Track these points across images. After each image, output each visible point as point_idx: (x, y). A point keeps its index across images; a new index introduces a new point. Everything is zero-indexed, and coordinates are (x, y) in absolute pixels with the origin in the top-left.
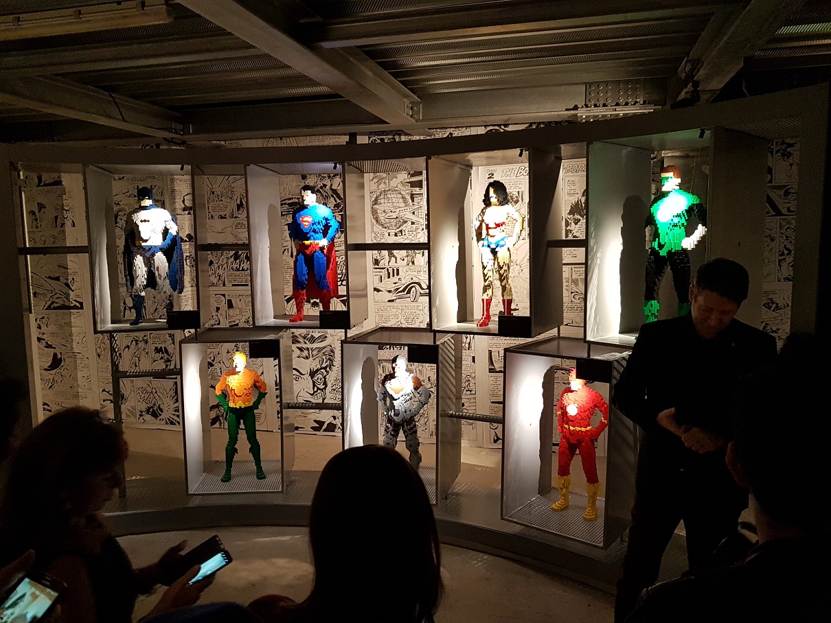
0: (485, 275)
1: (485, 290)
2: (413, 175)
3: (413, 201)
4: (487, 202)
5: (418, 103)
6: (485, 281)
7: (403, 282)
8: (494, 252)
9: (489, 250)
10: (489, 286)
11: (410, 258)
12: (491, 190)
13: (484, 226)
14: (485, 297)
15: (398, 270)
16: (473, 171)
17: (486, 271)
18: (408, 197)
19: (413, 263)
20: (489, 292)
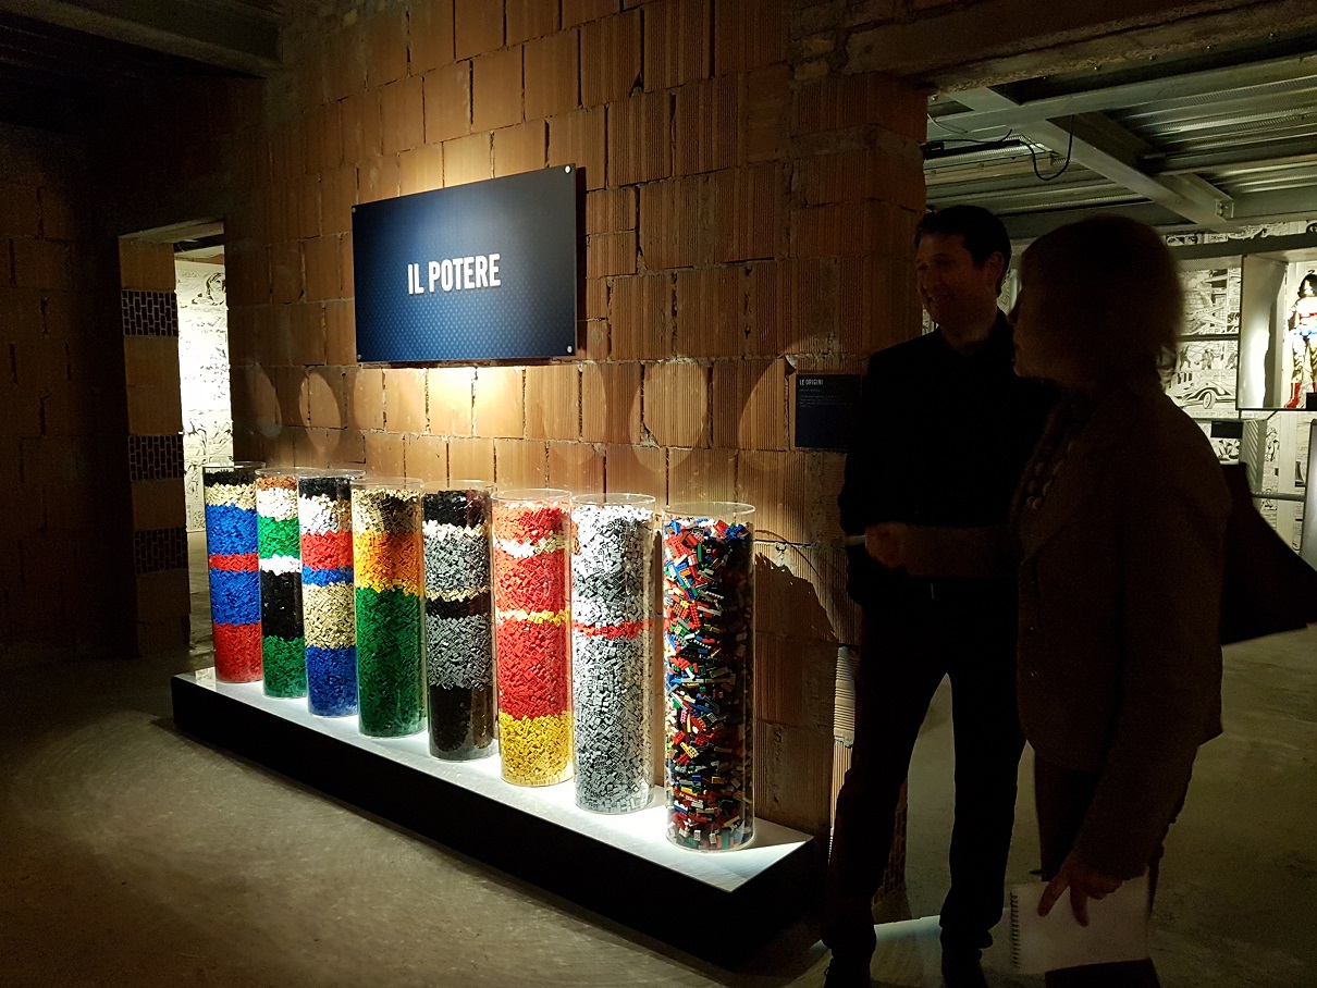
0: (1295, 361)
1: (1294, 374)
2: (1215, 275)
3: (1214, 302)
4: (1301, 294)
5: (1228, 203)
6: (1295, 366)
7: (1196, 387)
8: (1306, 339)
9: (1301, 337)
10: (1299, 370)
11: (1206, 362)
12: (1307, 283)
13: (1297, 317)
14: (1295, 381)
15: (1190, 375)
16: (1289, 267)
17: (1296, 357)
18: (1209, 298)
19: (1209, 367)
20: (1299, 376)
